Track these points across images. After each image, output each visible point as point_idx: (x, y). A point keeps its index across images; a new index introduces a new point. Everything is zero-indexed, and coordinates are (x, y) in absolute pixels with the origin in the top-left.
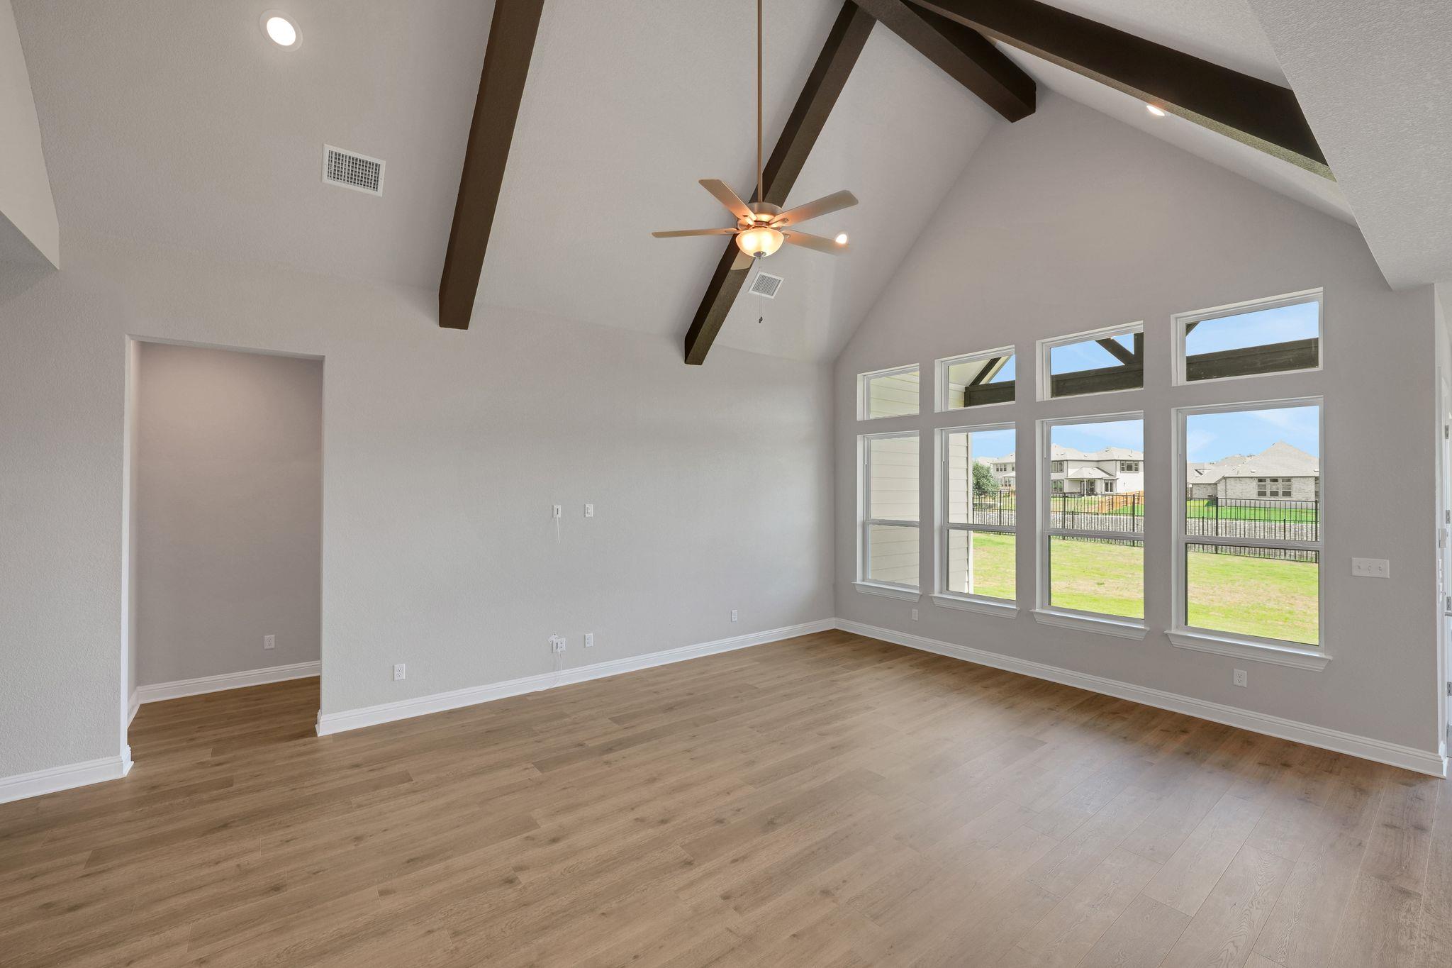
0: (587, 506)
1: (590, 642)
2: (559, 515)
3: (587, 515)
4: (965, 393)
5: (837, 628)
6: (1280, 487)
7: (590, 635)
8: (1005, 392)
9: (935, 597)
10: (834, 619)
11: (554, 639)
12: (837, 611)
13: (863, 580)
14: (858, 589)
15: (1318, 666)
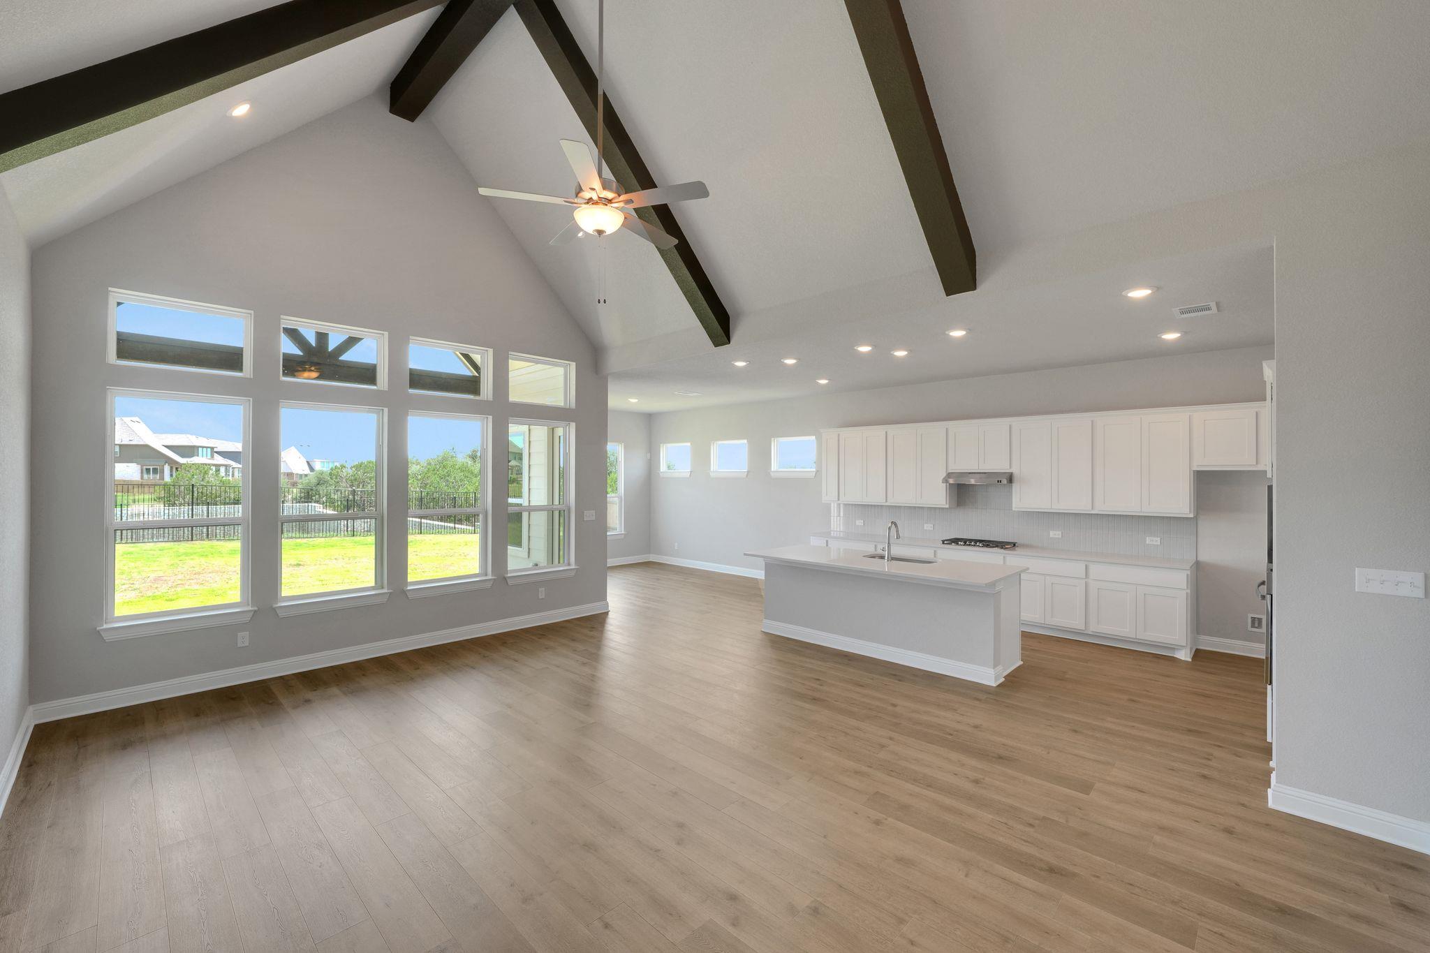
15: (573, 574)
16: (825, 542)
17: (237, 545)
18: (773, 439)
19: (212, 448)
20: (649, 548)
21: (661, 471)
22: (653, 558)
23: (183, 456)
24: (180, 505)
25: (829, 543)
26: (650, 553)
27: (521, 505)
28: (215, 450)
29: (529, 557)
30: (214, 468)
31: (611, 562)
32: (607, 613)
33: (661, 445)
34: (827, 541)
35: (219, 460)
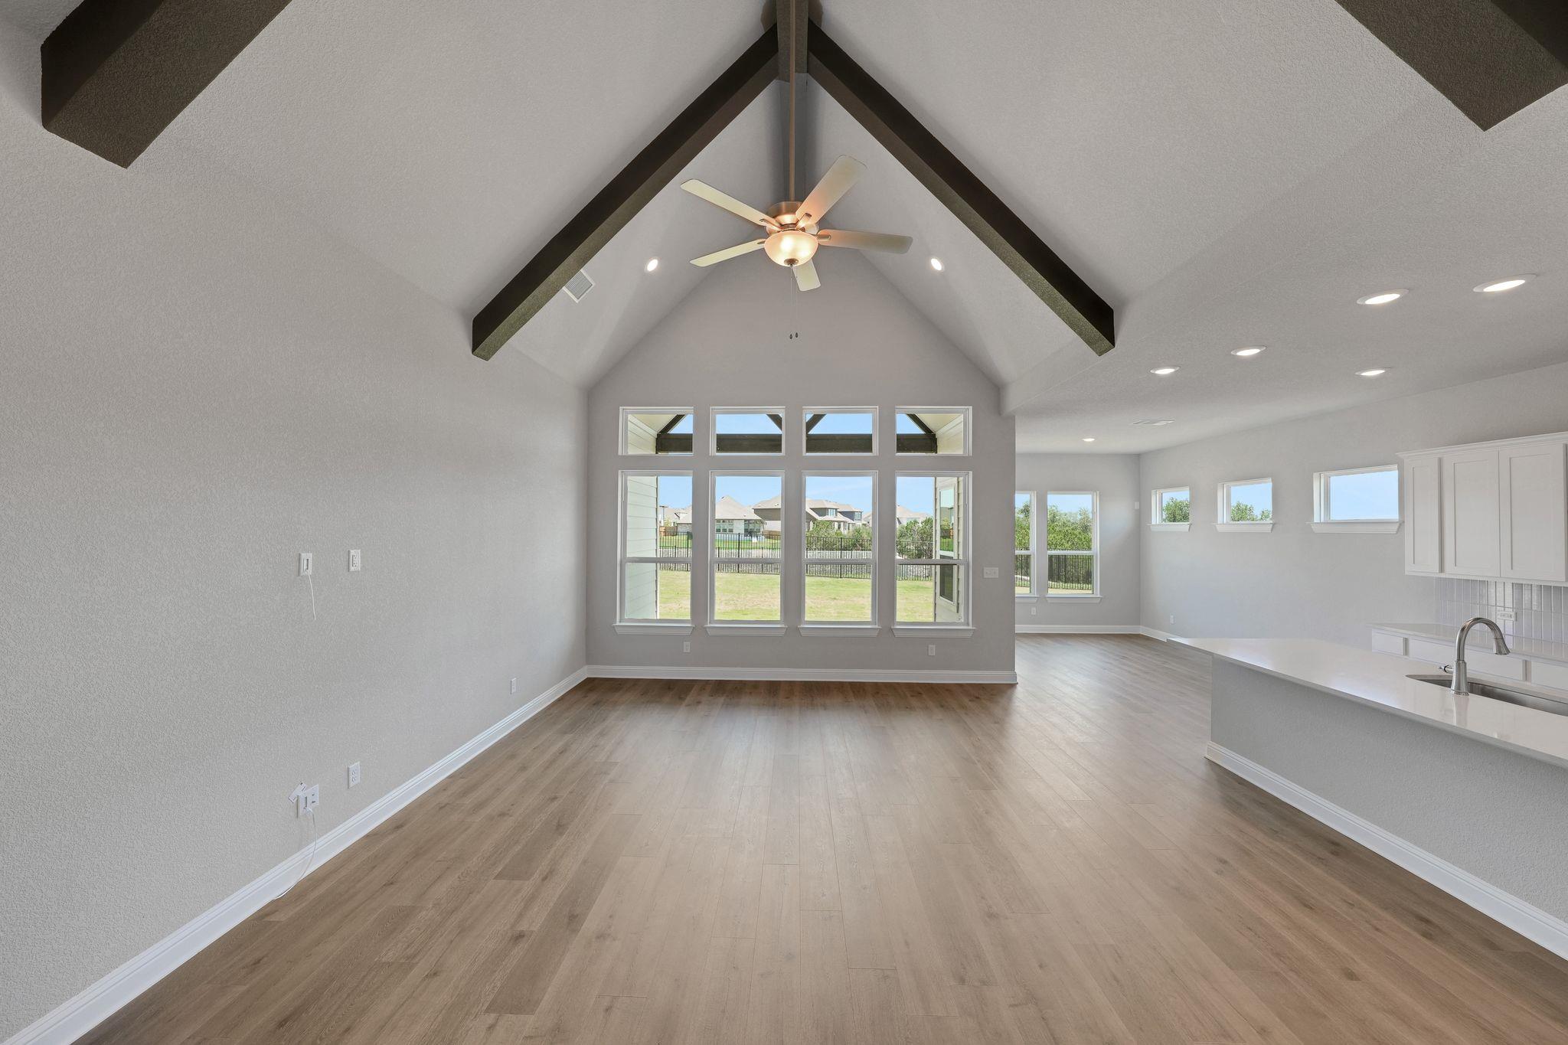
0: (353, 552)
1: (356, 779)
2: (310, 572)
3: (352, 569)
4: (657, 439)
5: (589, 676)
6: (727, 526)
7: (355, 766)
8: (684, 443)
9: (709, 627)
10: (586, 667)
11: (299, 792)
12: (590, 658)
13: (620, 622)
14: (618, 631)
15: (970, 634)
16: (1401, 641)
17: (868, 582)
18: (1316, 475)
19: (836, 509)
20: (1137, 618)
21: (1153, 523)
22: (1142, 630)
23: (820, 516)
24: (815, 549)
25: (1412, 644)
26: (1139, 624)
27: (951, 558)
28: (838, 510)
29: (958, 612)
30: (836, 524)
31: (1019, 628)
32: (1013, 686)
33: (1153, 491)
34: (1406, 641)
35: (840, 518)
